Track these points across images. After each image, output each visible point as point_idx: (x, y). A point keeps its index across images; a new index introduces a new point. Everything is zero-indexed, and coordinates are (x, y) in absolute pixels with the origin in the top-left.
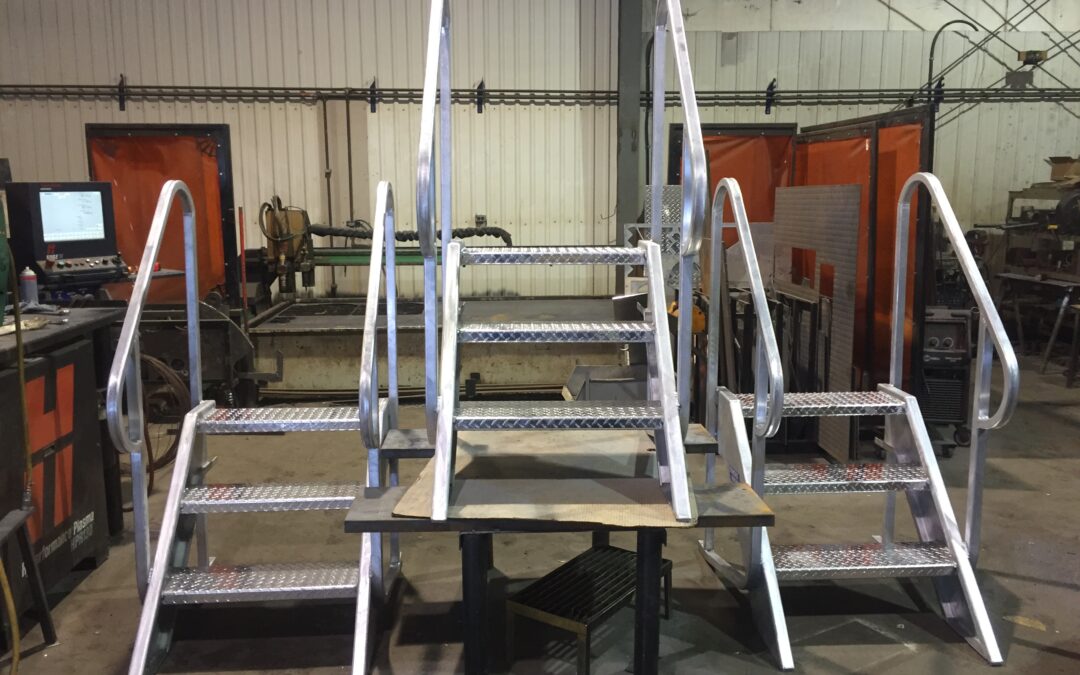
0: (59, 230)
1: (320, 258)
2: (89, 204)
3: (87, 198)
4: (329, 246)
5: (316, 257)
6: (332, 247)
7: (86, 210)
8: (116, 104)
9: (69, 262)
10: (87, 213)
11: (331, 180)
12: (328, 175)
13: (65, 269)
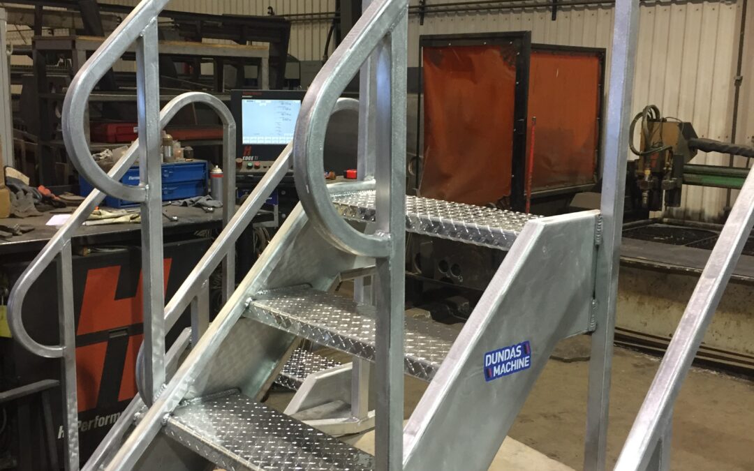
0: (257, 134)
1: (694, 176)
2: (288, 112)
3: (287, 106)
4: (728, 165)
5: (685, 175)
6: (731, 166)
7: (286, 117)
8: (549, 14)
9: (257, 163)
10: (286, 120)
11: (741, 87)
12: (738, 82)
13: (253, 170)
